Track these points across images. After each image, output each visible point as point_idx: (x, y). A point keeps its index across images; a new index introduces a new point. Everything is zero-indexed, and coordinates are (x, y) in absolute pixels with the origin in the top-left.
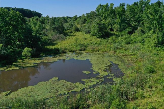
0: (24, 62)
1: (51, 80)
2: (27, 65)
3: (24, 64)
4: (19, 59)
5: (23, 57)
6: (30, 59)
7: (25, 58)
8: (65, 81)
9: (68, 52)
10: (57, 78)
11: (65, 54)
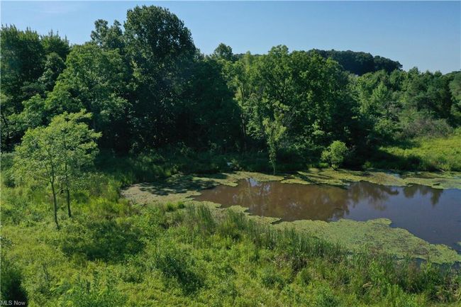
0: (322, 173)
1: (370, 222)
2: (327, 181)
3: (321, 178)
4: (313, 167)
5: (322, 164)
6: (336, 170)
7: (326, 167)
8: (407, 232)
9: (447, 170)
10: (389, 222)
11: (434, 174)
